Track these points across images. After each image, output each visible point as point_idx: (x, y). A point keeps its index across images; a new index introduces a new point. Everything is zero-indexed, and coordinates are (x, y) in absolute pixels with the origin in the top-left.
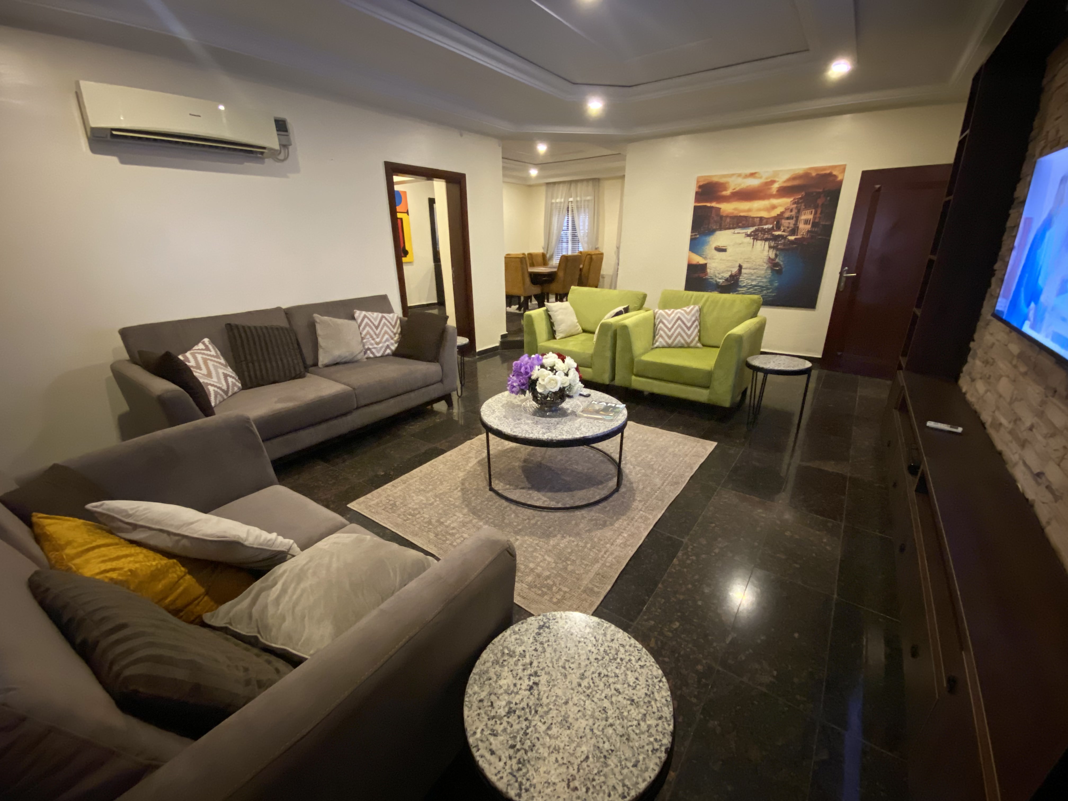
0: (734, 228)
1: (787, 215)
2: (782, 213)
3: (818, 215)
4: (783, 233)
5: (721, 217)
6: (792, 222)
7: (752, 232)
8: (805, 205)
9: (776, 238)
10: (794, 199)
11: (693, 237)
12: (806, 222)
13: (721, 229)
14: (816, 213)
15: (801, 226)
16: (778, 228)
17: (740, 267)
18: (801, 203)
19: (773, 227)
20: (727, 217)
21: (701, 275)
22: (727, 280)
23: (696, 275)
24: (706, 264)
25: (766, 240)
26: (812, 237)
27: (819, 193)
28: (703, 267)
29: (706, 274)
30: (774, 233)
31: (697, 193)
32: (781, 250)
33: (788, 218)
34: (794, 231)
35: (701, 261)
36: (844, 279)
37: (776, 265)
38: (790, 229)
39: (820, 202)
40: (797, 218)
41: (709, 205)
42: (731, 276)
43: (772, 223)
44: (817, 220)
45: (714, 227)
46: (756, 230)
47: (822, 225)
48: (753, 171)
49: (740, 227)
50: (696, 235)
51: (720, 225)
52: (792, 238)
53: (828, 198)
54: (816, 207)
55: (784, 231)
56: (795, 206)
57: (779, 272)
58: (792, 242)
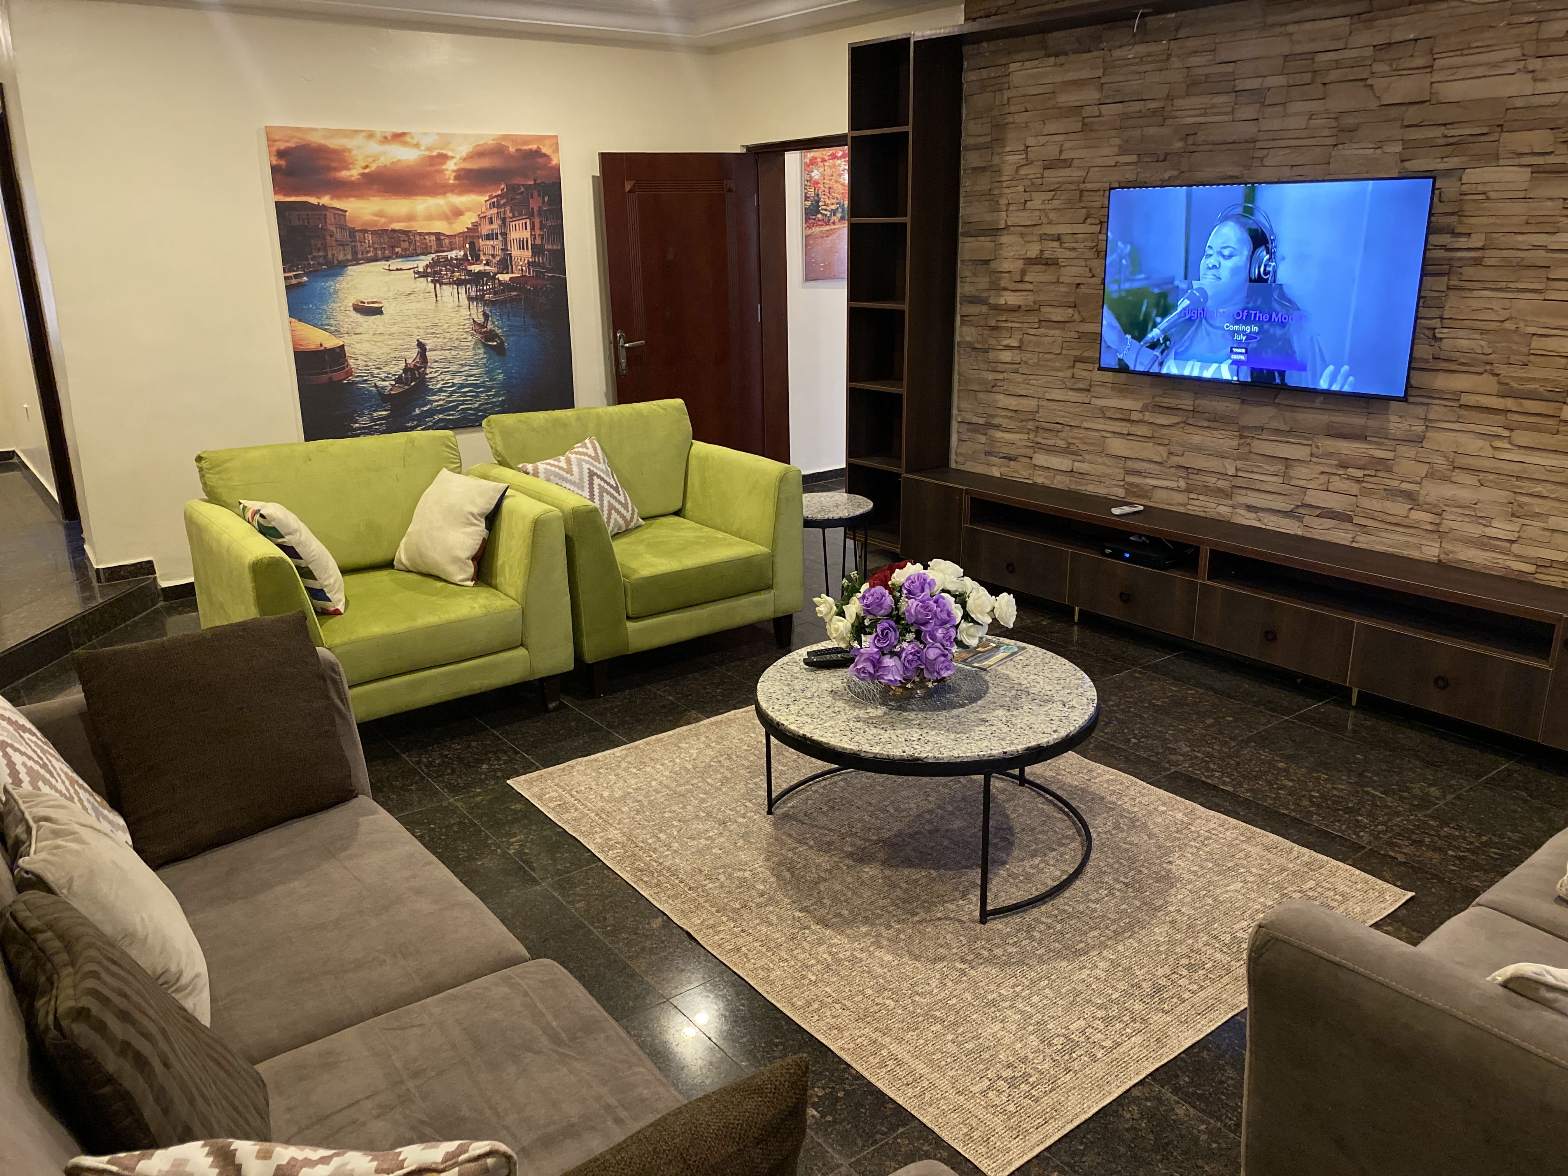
0: (387, 259)
1: (485, 229)
2: (476, 225)
3: (537, 232)
4: (487, 268)
5: (353, 232)
6: (498, 243)
7: (427, 266)
8: (512, 211)
9: (477, 279)
10: (491, 197)
11: (294, 281)
12: (522, 245)
13: (356, 261)
14: (533, 229)
15: (515, 252)
16: (477, 260)
17: (421, 345)
18: (504, 205)
19: (465, 255)
20: (364, 231)
21: (336, 376)
22: (399, 380)
23: (324, 378)
24: (342, 347)
25: (459, 283)
26: (539, 275)
27: (527, 187)
28: (338, 355)
29: (350, 373)
30: (469, 268)
31: (274, 169)
32: (493, 303)
33: (489, 237)
34: (505, 264)
35: (331, 342)
36: (623, 353)
37: (489, 336)
38: (498, 258)
39: (534, 204)
40: (504, 234)
41: (313, 200)
42: (406, 370)
43: (464, 247)
44: (538, 241)
45: (341, 257)
46: (435, 263)
47: (548, 250)
48: (399, 130)
49: (398, 256)
50: (296, 276)
51: (354, 253)
52: (504, 277)
53: (546, 199)
54: (531, 216)
55: (487, 264)
56: (495, 211)
57: (499, 350)
58: (507, 287)
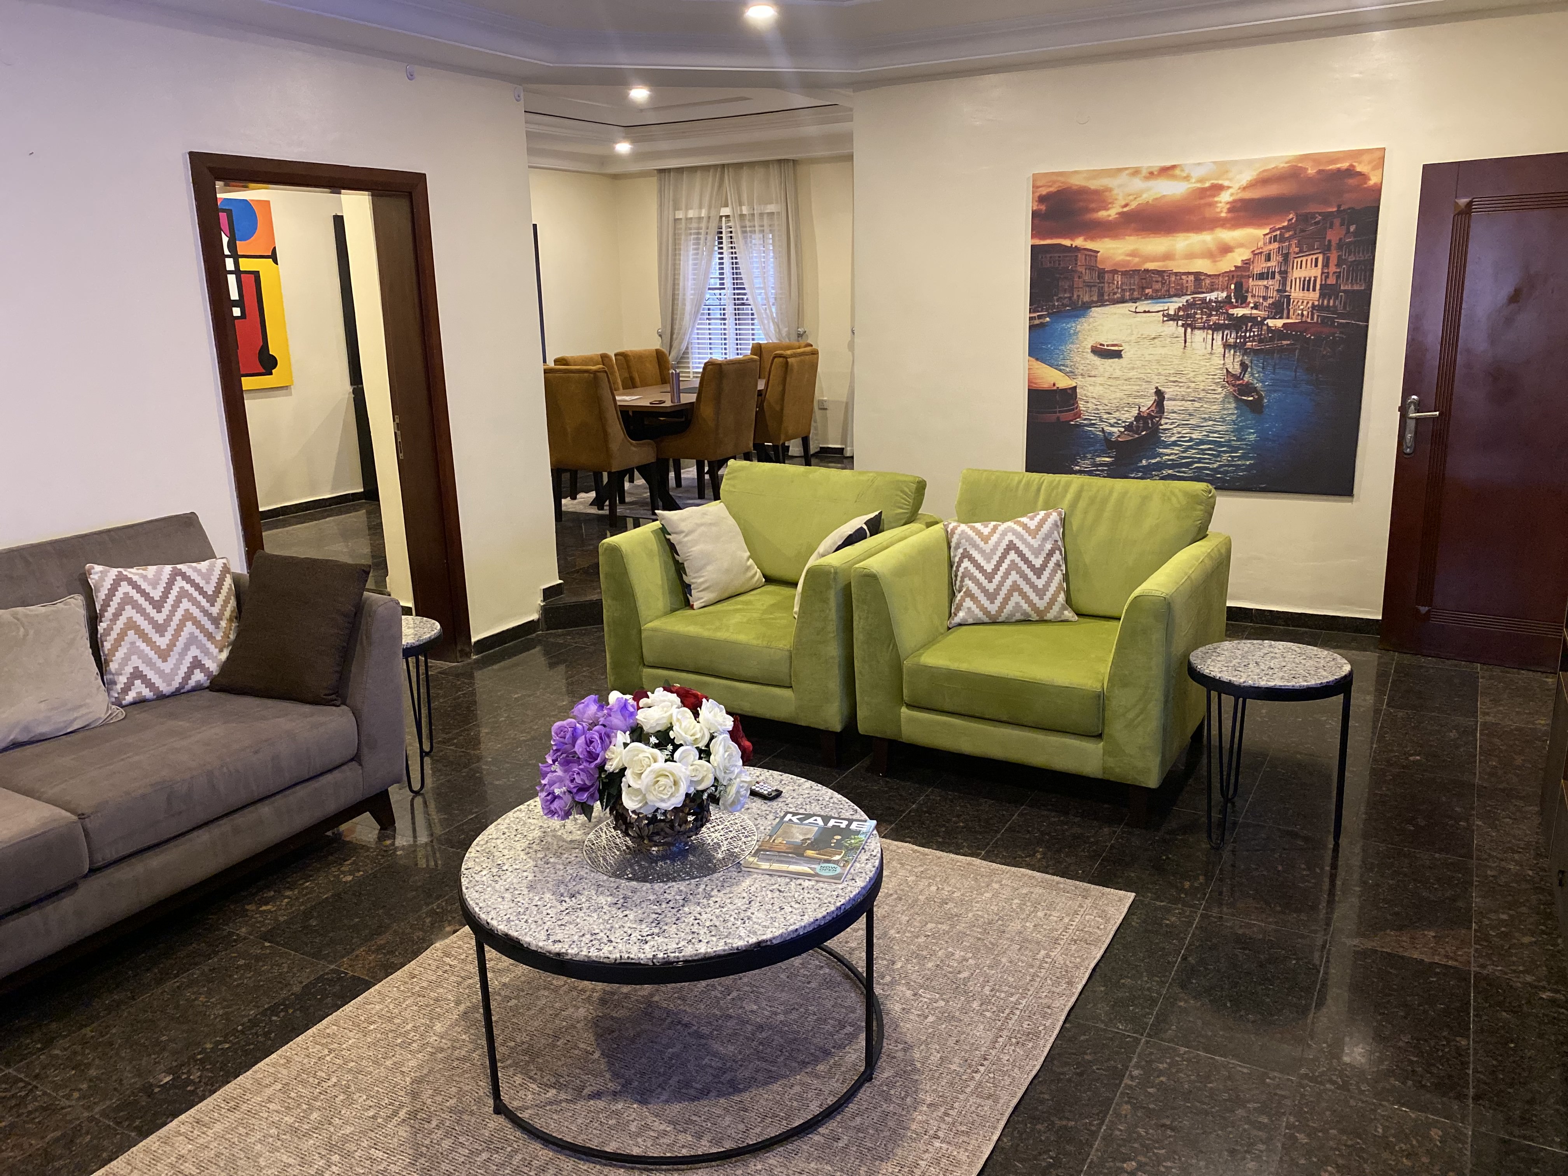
0: (1134, 300)
1: (1259, 266)
2: (1247, 263)
3: (1333, 269)
4: (1254, 311)
5: (1102, 273)
6: (1273, 284)
7: (1179, 308)
8: (1299, 245)
9: (1238, 324)
10: (1273, 230)
11: (1037, 322)
12: (1307, 285)
13: (1101, 302)
14: (1326, 265)
15: (1296, 294)
16: (1242, 301)
17: (1159, 393)
18: (1289, 239)
19: (1228, 297)
20: (1114, 272)
21: (1064, 417)
22: (1129, 428)
23: (1052, 417)
24: (1074, 388)
25: (1216, 328)
26: (1324, 321)
27: (1326, 216)
28: (1070, 395)
29: (1078, 415)
30: (1231, 311)
31: (1035, 214)
32: (1256, 352)
33: (1262, 276)
34: (1279, 308)
35: (1063, 382)
36: (1411, 425)
37: (1248, 389)
38: (1270, 301)
39: (1333, 236)
40: (1284, 274)
41: (1067, 242)
42: (1138, 418)
43: (1228, 288)
44: (1332, 281)
45: (1086, 299)
46: (1189, 305)
47: (1344, 291)
48: (1169, 164)
49: (1147, 297)
50: (1040, 317)
51: (1101, 294)
52: (1278, 323)
53: (1352, 228)
54: (1326, 249)
55: (1256, 307)
56: (1276, 245)
57: (1256, 407)
58: (1277, 334)
